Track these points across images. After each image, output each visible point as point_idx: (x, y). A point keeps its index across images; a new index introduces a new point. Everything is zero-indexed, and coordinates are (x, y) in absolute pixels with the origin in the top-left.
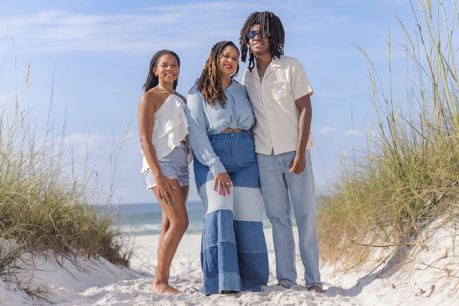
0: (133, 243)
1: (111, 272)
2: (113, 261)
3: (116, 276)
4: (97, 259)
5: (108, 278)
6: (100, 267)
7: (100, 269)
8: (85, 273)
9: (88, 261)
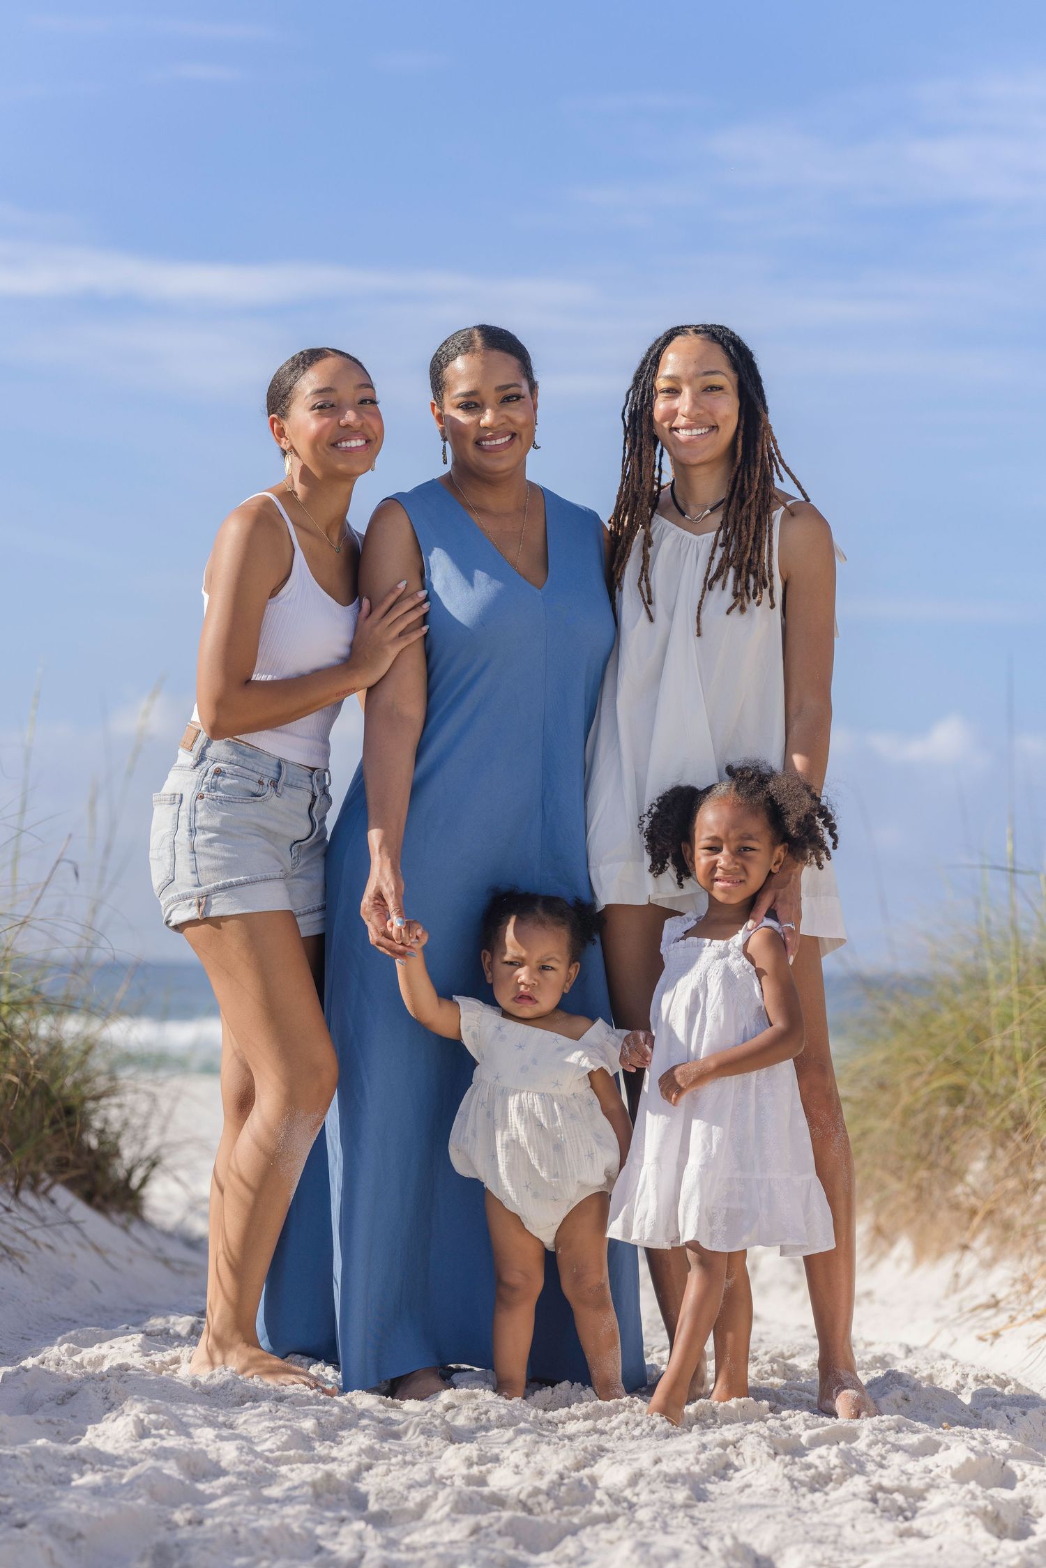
0: (163, 1130)
1: (97, 1249)
2: (98, 1199)
3: (113, 1268)
4: (45, 1192)
5: (92, 1282)
6: (60, 1234)
7: (59, 1244)
8: (8, 1263)
9: (19, 1212)
